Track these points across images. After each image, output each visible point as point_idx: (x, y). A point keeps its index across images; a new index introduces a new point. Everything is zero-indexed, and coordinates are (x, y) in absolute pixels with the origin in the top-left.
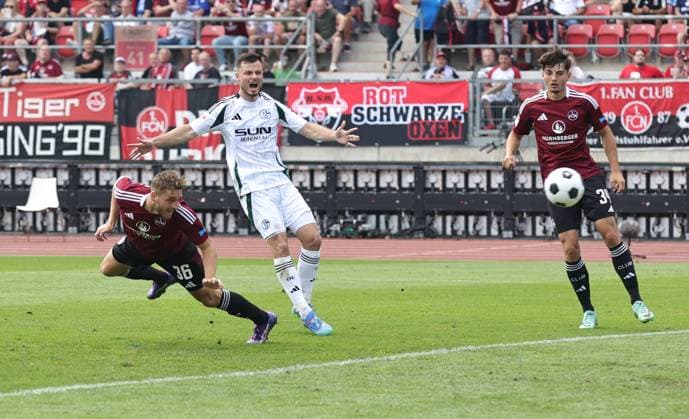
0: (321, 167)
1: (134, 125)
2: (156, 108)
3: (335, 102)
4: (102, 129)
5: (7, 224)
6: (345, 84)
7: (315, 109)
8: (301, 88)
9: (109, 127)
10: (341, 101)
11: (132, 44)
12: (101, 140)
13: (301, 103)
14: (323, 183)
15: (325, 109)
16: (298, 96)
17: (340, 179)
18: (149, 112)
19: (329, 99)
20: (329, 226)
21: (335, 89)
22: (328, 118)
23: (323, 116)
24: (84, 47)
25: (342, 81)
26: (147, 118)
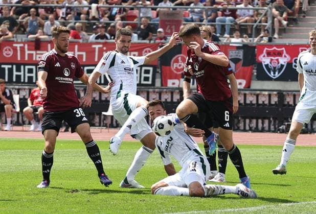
0: (275, 93)
1: (169, 65)
2: (182, 55)
3: (283, 56)
4: (151, 69)
5: (97, 122)
6: (289, 46)
7: (272, 60)
8: (264, 48)
9: (155, 68)
10: (286, 55)
11: (169, 21)
12: (150, 75)
13: (264, 56)
14: (276, 102)
15: (277, 60)
16: (262, 53)
17: (286, 99)
18: (178, 57)
19: (280, 54)
20: (279, 127)
21: (284, 49)
22: (279, 65)
23: (276, 64)
24: (142, 22)
25: (287, 44)
26: (177, 61)
